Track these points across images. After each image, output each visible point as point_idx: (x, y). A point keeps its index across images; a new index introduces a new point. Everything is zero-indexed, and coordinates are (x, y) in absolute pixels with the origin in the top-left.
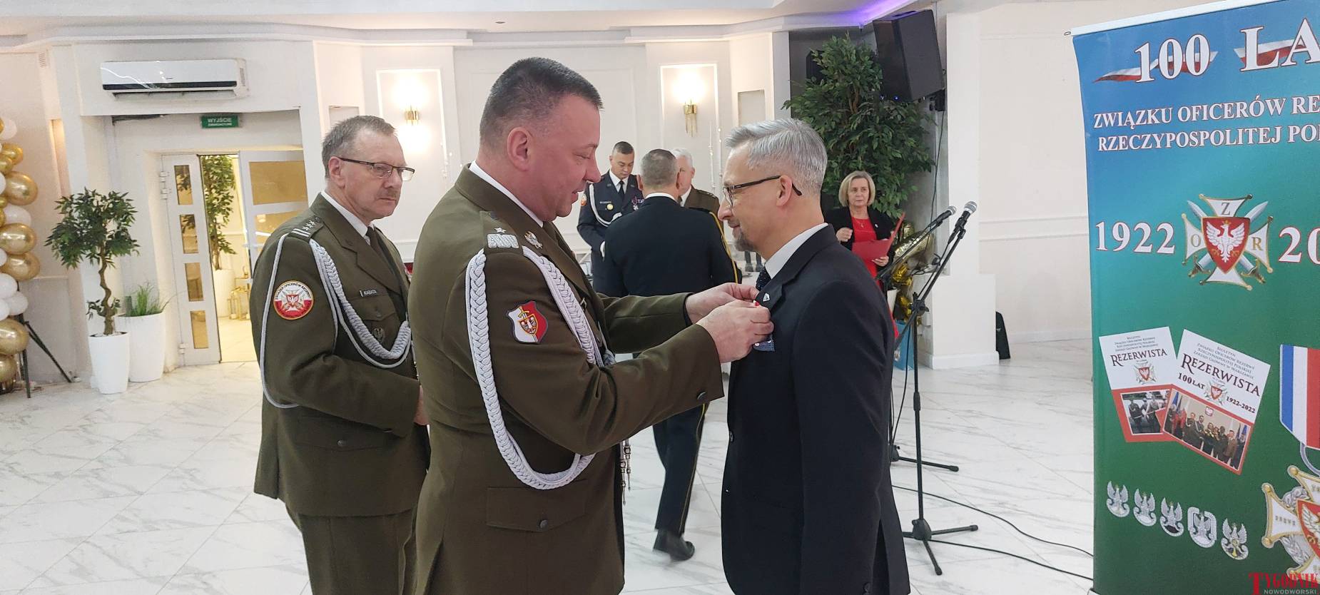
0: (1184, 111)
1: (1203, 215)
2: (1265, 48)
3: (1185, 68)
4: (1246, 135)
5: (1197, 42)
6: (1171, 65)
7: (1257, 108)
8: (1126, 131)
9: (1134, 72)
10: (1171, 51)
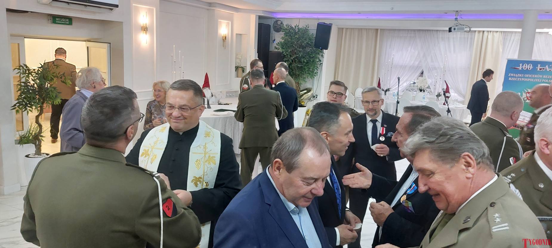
0: (526, 75)
1: (526, 92)
2: (541, 68)
3: (527, 69)
4: (536, 80)
5: (530, 65)
6: (525, 68)
7: (538, 76)
8: (515, 77)
9: (518, 68)
10: (525, 65)
